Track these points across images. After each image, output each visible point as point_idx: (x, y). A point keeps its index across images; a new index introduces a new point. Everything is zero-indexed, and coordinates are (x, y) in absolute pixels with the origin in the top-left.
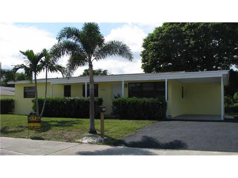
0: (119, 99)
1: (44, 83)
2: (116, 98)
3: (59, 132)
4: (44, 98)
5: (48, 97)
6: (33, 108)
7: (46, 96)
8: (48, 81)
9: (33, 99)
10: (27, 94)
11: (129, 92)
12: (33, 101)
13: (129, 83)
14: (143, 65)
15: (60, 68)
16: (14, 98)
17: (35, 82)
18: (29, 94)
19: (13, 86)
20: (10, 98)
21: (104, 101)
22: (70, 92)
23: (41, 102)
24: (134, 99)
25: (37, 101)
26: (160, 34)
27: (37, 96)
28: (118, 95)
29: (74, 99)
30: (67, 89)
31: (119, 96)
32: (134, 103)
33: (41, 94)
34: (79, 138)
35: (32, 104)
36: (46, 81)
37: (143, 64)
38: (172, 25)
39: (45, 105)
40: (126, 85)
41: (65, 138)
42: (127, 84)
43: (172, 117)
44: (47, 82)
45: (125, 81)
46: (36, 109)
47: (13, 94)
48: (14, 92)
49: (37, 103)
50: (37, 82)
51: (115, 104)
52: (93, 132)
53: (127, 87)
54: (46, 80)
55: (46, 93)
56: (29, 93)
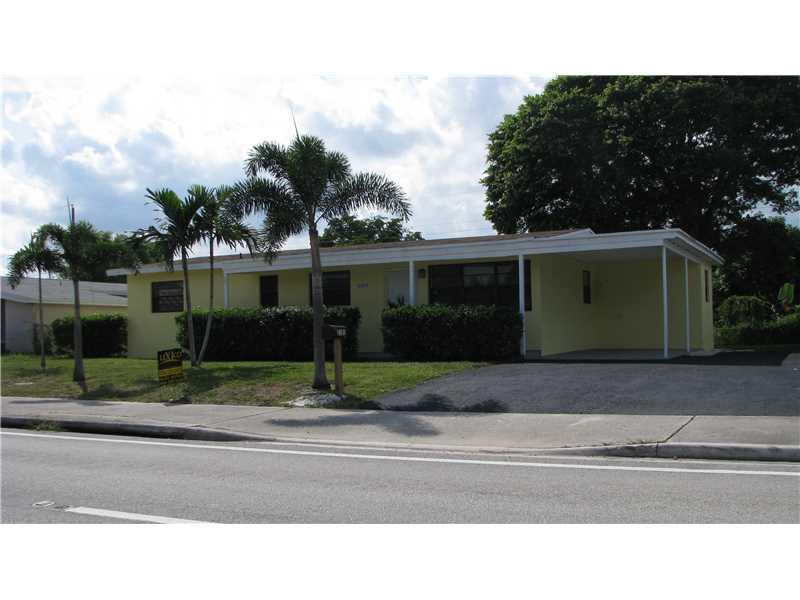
0: (400, 309)
1: (207, 270)
2: (392, 306)
3: (244, 389)
4: (206, 310)
5: (217, 308)
6: (179, 339)
7: (211, 305)
8: (216, 265)
9: (178, 314)
10: (161, 302)
11: (431, 290)
12: (178, 320)
13: (430, 267)
14: (489, 207)
15: (243, 234)
16: (125, 314)
17: (181, 269)
18: (167, 302)
19: (122, 279)
20: (114, 314)
21: (363, 315)
22: (276, 294)
23: (199, 321)
24: (439, 308)
25: (190, 319)
26: (532, 118)
27: (189, 306)
28: (399, 301)
29: (285, 313)
30: (269, 286)
31: (401, 302)
32: (434, 319)
33: (199, 301)
34: (288, 399)
35: (176, 329)
36: (212, 265)
37: (492, 204)
38: (569, 93)
39: (211, 330)
40: (420, 273)
41: (258, 400)
42: (426, 268)
43: (543, 354)
44: (214, 267)
45: (415, 263)
46: (188, 341)
47: (123, 302)
48: (124, 296)
49: (191, 325)
50: (189, 268)
51: (388, 321)
52: (321, 386)
53: (424, 277)
54: (212, 263)
55: (212, 297)
56: (165, 297)
